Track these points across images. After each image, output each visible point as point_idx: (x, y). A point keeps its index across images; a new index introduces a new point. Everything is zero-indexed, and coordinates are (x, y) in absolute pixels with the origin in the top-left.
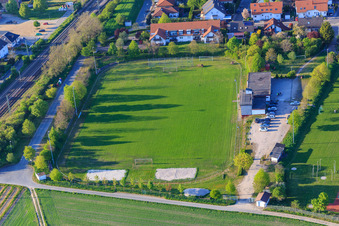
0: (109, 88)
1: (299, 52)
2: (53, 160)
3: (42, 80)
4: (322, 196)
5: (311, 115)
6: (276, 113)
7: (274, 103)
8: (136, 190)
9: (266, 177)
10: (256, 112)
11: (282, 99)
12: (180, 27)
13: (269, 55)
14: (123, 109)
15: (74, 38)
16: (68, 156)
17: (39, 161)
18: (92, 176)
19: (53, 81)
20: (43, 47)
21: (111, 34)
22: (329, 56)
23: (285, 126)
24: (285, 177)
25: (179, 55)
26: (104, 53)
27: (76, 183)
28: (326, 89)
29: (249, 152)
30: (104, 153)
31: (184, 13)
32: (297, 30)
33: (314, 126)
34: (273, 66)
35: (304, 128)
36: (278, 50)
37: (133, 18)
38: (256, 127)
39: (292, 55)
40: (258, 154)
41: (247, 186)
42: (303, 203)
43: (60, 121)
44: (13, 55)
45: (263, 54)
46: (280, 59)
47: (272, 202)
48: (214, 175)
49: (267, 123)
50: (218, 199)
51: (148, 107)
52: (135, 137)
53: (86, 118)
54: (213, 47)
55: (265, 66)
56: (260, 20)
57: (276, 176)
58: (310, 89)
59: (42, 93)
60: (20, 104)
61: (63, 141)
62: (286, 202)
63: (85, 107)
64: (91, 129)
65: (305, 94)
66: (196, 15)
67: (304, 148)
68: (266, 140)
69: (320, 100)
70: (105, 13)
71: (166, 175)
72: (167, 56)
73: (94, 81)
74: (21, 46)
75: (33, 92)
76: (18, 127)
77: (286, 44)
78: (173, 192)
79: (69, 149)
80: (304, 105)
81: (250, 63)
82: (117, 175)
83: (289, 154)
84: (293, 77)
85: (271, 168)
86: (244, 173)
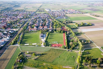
0: (25, 36)
1: (45, 31)
2: (21, 43)
3: (17, 35)
4: (50, 45)
5: (47, 38)
7: (43, 36)
8: (31, 46)
12: (32, 29)
14: (27, 38)
15: (21, 30)
16: (22, 43)
17: (19, 43)
18: (25, 44)
19: (19, 35)
20: (17, 31)
21: (25, 30)
23: (45, 39)
25: (32, 32)
27: (24, 45)
28: (48, 35)
30: (26, 42)
31: (32, 28)
32: (45, 29)
34: (43, 33)
35: (47, 39)
36: (43, 31)
37: (27, 28)
38: (42, 39)
41: (42, 45)
42: (48, 46)
43: (21, 39)
44: (14, 32)
47: (45, 46)
48: (38, 44)
50: (39, 46)
52: (29, 40)
53: (23, 39)
54: (36, 31)
55: (42, 33)
56: (40, 28)
57: (45, 44)
58: (47, 35)
59: (18, 36)
60: (16, 37)
61: (21, 41)
63: (23, 37)
64: (24, 40)
66: (34, 28)
67: (47, 41)
68: (43, 40)
69: (48, 36)
70: (23, 28)
71: (33, 44)
72: (31, 32)
73: (23, 35)
74: (14, 31)
75: (17, 36)
76: (16, 40)
77: (44, 31)
78: (35, 46)
79: (22, 42)
80: (46, 37)
81: (40, 32)
82: (28, 44)
83: (46, 41)
84: (45, 34)
86: (42, 43)
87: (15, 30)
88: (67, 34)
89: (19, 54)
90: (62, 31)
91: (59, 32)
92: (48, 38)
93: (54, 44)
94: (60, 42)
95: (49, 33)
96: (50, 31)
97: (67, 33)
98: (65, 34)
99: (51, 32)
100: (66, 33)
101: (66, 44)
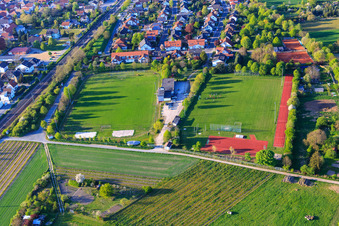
0: (89, 88)
1: (189, 67)
2: (57, 128)
3: (52, 84)
4: (198, 143)
5: (194, 100)
6: (176, 100)
7: (175, 94)
8: (102, 143)
9: (170, 134)
10: (166, 100)
11: (180, 92)
12: (127, 54)
13: (173, 69)
14: (96, 99)
16: (66, 125)
17: (49, 128)
18: (78, 136)
19: (58, 84)
20: (53, 66)
21: (90, 58)
22: (205, 69)
23: (181, 107)
24: (180, 134)
25: (126, 70)
26: (86, 69)
27: (69, 140)
28: (203, 86)
29: (161, 121)
30: (85, 123)
31: (130, 47)
32: (189, 56)
33: (196, 106)
34: (176, 75)
35: (191, 108)
36: (178, 66)
37: (103, 49)
38: (166, 107)
39: (185, 69)
40: (166, 122)
41: (160, 139)
42: (189, 148)
43: (61, 106)
44: (36, 71)
45: (170, 69)
46: (179, 71)
47: (173, 147)
48: (143, 133)
49: (172, 105)
50: (145, 146)
51: (110, 98)
52: (102, 114)
53: (76, 104)
54: (144, 65)
55: (171, 75)
56: (169, 51)
57: (175, 133)
58: (194, 87)
59: (52, 91)
60: (40, 98)
61: (63, 117)
62: (180, 147)
63: (76, 98)
64: (78, 110)
65: (192, 89)
66: (136, 48)
67: (190, 118)
68: (170, 114)
69: (199, 92)
70: (87, 47)
71: (117, 134)
72: (120, 70)
73: (80, 84)
74: (41, 65)
75: (47, 91)
76: (38, 110)
77: (182, 63)
78: (121, 143)
79: (66, 122)
80: (190, 95)
81: (163, 73)
82: (91, 135)
83: (183, 121)
84: (186, 80)
85: (173, 129)
86: (159, 132)
87: (44, 57)
88: (301, 83)
89: (35, 188)
90: (278, 65)
91: (262, 71)
92: (200, 103)
93: (219, 135)
94: (258, 125)
95: (208, 77)
96: (214, 63)
97: (307, 78)
98: (294, 85)
99: (217, 71)
100: (302, 74)
101: (288, 139)
